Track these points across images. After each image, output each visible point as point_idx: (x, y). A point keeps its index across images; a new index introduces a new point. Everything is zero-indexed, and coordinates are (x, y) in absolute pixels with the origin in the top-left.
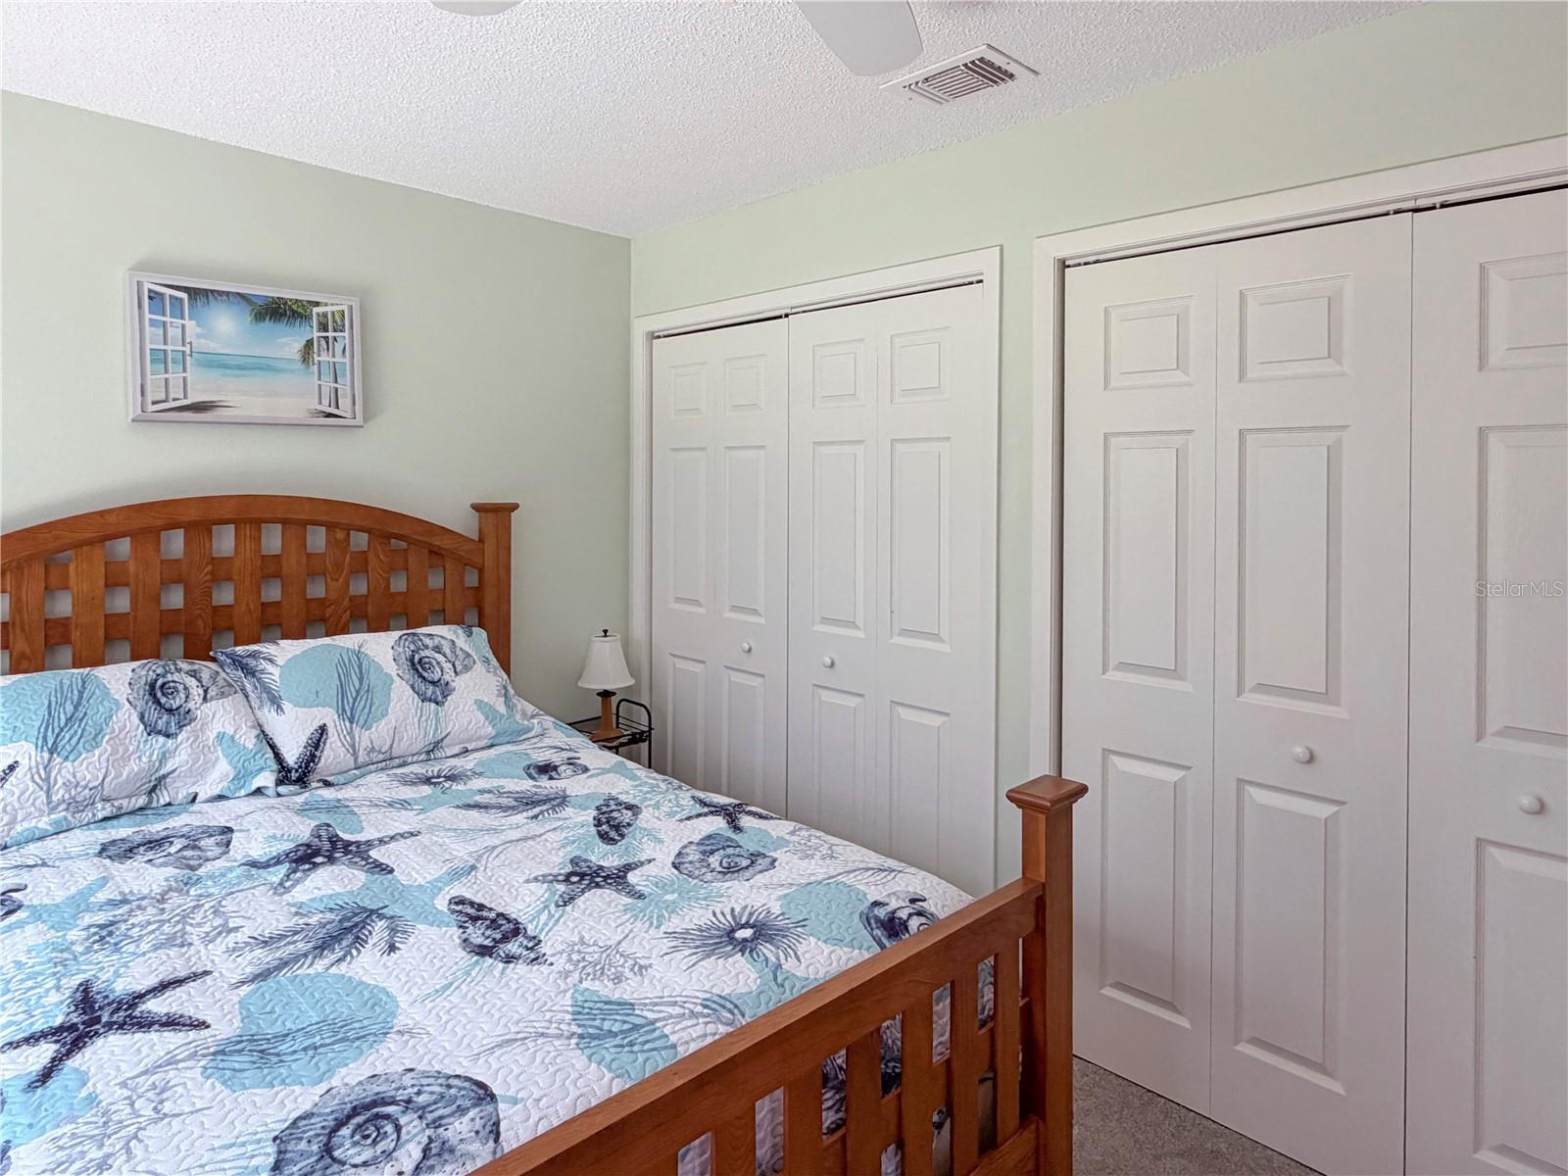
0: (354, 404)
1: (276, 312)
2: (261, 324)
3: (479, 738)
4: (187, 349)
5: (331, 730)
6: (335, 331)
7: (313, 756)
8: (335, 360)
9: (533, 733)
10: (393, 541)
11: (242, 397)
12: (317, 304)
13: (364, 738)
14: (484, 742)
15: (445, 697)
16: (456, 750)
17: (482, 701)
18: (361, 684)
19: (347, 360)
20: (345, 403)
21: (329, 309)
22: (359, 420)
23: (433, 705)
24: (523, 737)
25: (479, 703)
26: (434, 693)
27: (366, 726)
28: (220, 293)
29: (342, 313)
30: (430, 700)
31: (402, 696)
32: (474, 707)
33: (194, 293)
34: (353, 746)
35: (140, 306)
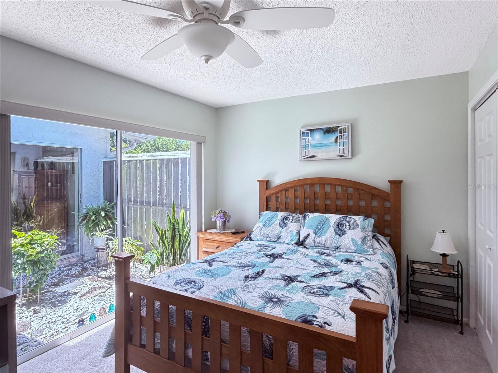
0: (349, 152)
1: (329, 131)
2: (325, 135)
3: (351, 249)
4: (309, 144)
5: (310, 235)
6: (344, 133)
7: (305, 240)
8: (344, 141)
9: (369, 253)
10: (360, 191)
11: (321, 153)
12: (339, 127)
13: (318, 240)
14: (353, 251)
15: (343, 235)
16: (344, 250)
17: (353, 239)
18: (322, 226)
19: (347, 140)
20: (346, 152)
21: (342, 127)
22: (350, 157)
23: (338, 236)
24: (366, 253)
25: (352, 239)
26: (340, 233)
27: (319, 237)
28: (316, 129)
29: (346, 128)
30: (338, 235)
31: (331, 231)
32: (350, 240)
33: (311, 130)
34: (314, 241)
35: (301, 136)
